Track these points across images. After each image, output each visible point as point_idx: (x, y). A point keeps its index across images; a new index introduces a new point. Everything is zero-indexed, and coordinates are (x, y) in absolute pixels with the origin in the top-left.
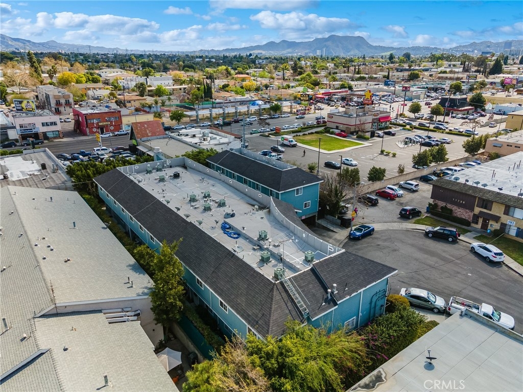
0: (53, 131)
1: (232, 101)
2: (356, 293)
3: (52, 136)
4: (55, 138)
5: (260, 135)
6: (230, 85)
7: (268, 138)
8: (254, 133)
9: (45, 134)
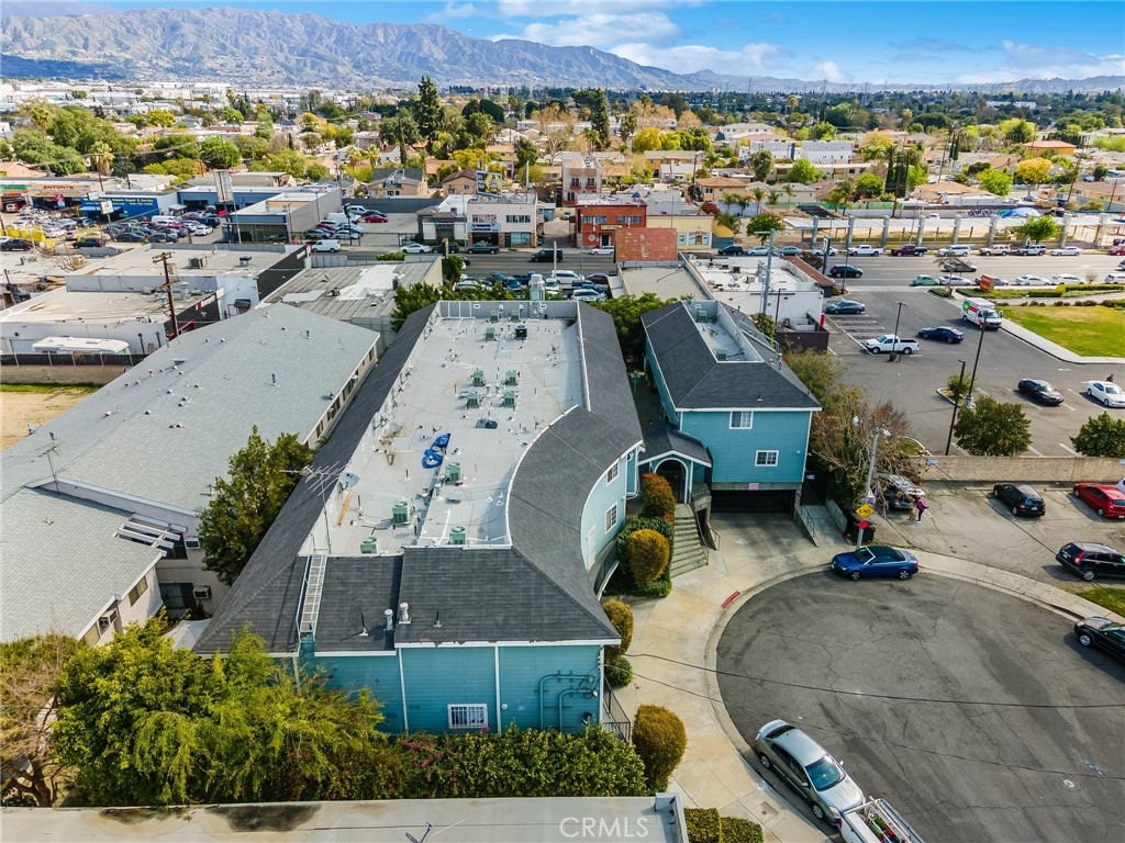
0: (522, 233)
1: (951, 204)
2: (457, 645)
3: (519, 241)
4: (523, 245)
5: (931, 291)
6: (992, 167)
7: (946, 300)
8: (921, 284)
9: (508, 236)
